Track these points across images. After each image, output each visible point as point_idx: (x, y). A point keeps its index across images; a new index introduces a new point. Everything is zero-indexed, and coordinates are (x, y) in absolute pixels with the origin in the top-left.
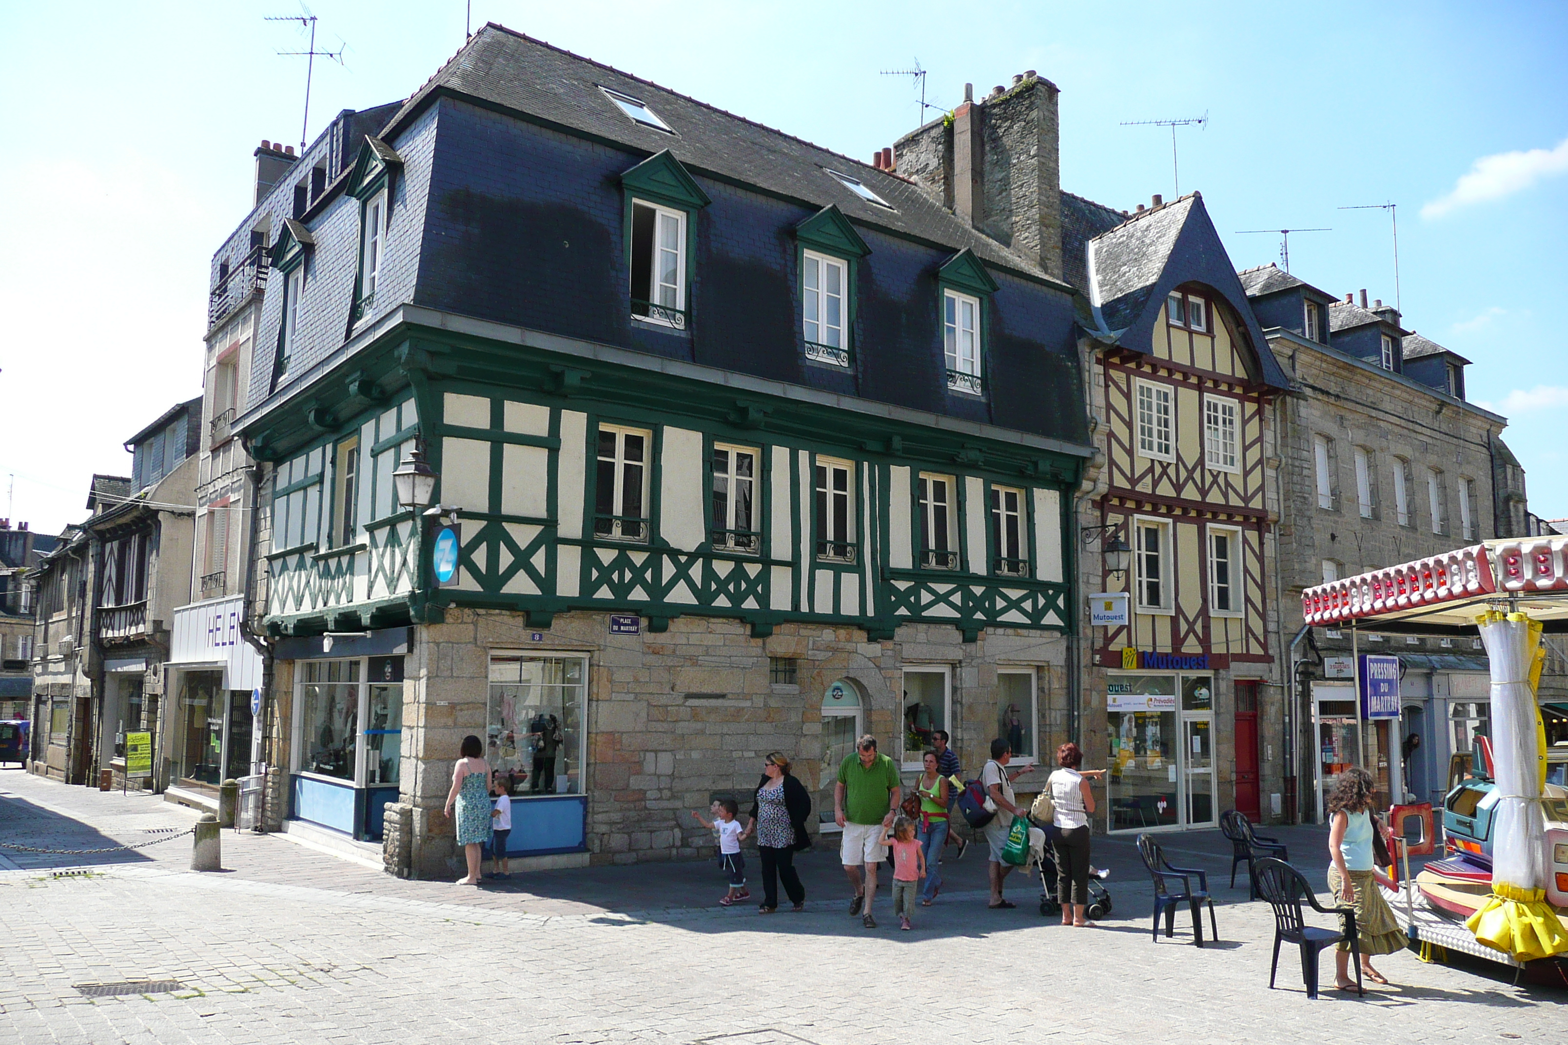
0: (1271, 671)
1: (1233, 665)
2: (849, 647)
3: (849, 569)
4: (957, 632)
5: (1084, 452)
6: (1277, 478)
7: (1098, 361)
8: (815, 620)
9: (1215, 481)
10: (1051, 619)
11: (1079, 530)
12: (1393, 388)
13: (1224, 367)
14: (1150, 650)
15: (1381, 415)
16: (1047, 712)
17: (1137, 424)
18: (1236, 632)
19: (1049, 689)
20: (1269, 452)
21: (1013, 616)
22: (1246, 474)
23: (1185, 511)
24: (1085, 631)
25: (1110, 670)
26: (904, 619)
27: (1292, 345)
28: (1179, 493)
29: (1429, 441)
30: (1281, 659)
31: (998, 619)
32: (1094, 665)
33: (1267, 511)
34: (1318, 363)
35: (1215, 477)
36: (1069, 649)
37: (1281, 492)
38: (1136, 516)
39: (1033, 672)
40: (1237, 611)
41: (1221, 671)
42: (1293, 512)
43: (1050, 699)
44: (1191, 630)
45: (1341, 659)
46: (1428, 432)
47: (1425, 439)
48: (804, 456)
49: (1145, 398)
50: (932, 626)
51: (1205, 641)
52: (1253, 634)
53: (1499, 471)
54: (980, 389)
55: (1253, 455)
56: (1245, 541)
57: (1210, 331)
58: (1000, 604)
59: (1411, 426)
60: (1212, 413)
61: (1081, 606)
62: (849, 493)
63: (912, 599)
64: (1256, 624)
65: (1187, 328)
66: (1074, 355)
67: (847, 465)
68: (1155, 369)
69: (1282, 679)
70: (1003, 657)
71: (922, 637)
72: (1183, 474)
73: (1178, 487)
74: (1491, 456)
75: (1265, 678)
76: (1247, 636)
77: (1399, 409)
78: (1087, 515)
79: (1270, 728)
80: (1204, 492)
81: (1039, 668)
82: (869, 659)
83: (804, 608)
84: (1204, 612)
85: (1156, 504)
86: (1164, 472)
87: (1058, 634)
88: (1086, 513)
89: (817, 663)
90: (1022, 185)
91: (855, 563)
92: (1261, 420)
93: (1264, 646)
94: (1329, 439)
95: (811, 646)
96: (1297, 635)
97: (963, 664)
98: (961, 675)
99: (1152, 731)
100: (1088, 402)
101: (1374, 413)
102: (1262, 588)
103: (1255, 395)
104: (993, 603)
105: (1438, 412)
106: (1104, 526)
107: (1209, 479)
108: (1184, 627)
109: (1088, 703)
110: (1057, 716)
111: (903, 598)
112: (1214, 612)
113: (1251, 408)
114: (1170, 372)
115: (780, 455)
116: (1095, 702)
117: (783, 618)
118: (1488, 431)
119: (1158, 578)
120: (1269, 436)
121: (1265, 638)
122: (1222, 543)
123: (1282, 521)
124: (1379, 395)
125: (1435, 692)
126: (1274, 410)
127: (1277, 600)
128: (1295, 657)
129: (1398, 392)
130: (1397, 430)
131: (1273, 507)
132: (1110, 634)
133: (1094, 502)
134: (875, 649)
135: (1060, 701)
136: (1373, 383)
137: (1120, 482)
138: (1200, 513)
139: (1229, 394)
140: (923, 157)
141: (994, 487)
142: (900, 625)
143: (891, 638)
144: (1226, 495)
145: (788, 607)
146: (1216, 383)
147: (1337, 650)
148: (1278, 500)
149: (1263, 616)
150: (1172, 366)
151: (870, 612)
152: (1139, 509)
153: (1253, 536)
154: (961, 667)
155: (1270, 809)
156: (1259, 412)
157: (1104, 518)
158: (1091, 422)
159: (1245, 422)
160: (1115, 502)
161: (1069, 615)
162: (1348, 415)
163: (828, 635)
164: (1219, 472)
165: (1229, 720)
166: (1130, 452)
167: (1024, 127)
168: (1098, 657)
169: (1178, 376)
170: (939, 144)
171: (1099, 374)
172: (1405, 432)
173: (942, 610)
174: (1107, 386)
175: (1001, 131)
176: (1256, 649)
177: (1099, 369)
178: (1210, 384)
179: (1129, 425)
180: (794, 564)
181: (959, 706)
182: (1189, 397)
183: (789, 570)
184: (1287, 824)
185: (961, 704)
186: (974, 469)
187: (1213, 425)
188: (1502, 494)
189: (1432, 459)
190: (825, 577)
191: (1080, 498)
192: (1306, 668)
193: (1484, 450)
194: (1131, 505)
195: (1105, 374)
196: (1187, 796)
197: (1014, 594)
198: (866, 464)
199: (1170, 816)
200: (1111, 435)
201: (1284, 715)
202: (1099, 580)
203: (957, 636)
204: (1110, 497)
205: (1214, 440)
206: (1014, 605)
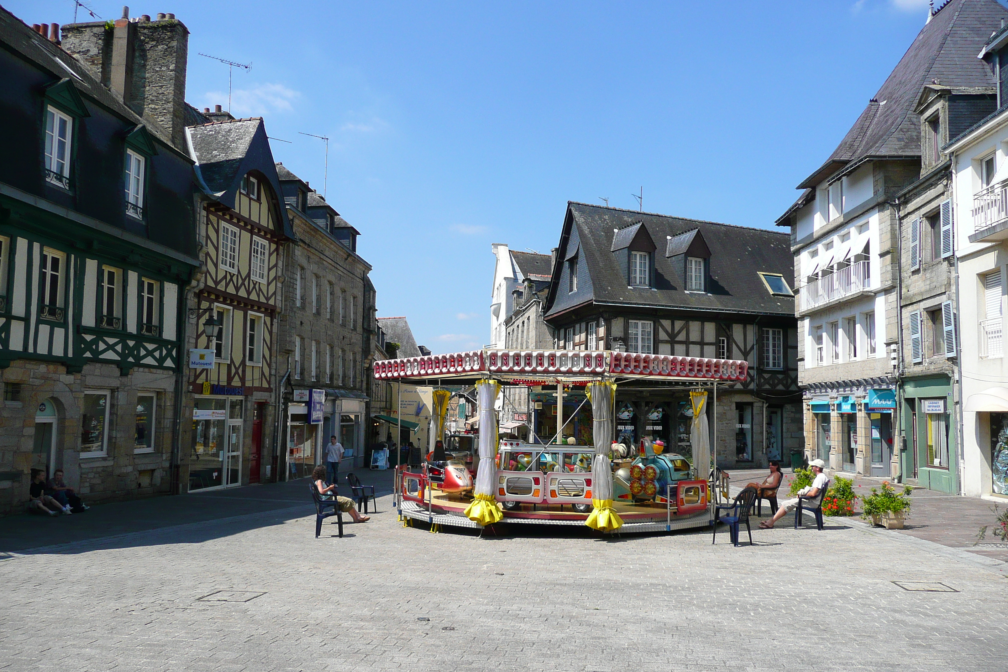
0: (271, 396)
1: (255, 393)
2: (55, 376)
3: (60, 325)
4: (118, 369)
5: (195, 263)
6: (282, 288)
7: (204, 209)
8: (37, 358)
9: (254, 287)
10: (169, 363)
11: (187, 310)
12: (331, 244)
13: (264, 223)
14: (216, 383)
15: (325, 258)
16: (162, 420)
17: (221, 249)
18: (257, 375)
19: (165, 406)
20: (280, 274)
21: (149, 361)
22: (269, 284)
23: (239, 303)
24: (186, 371)
25: (196, 395)
26: (88, 360)
27: (293, 213)
28: (237, 292)
29: (342, 274)
30: (276, 390)
31: (141, 362)
32: (189, 392)
33: (276, 307)
34: (302, 225)
35: (255, 285)
36: (177, 382)
37: (284, 296)
38: (216, 304)
39: (154, 395)
40: (259, 363)
41: (249, 397)
42: (288, 308)
43: (164, 412)
44: (237, 372)
45: (303, 391)
46: (342, 269)
47: (340, 273)
48: (36, 246)
49: (225, 234)
50: (104, 365)
51: (243, 379)
52: (265, 376)
53: (367, 293)
54: (141, 216)
55: (273, 274)
56: (265, 323)
57: (259, 200)
58: (143, 352)
59: (336, 265)
60: (256, 247)
61: (185, 356)
62: (61, 274)
63: (94, 347)
64: (266, 371)
65: (247, 195)
66: (192, 203)
67: (60, 255)
68: (232, 217)
69: (275, 402)
70: (142, 386)
71: (97, 372)
72: (240, 281)
73: (237, 289)
74: (364, 285)
75: (268, 401)
76: (262, 377)
77: (332, 256)
78: (191, 301)
79: (268, 430)
80: (249, 293)
81: (158, 393)
82: (66, 385)
83: (31, 350)
84: (243, 362)
85: (226, 298)
86: (231, 279)
87: (171, 373)
88: (191, 300)
89: (35, 387)
90: (162, 87)
91: (62, 321)
92: (277, 254)
93: (269, 383)
94: (303, 268)
95: (32, 376)
96: (284, 377)
97: (120, 390)
98: (118, 397)
99: (213, 431)
100: (198, 232)
101: (322, 256)
102: (270, 349)
103: (276, 240)
104: (139, 352)
105: (346, 259)
106: (199, 308)
107: (252, 285)
108: (233, 370)
109: (184, 414)
110: (167, 423)
111: (89, 346)
112: (248, 363)
113: (274, 246)
114: (239, 221)
115: (22, 244)
116: (187, 414)
117: (17, 356)
118: (364, 272)
119: (221, 341)
120: (280, 264)
121: (270, 378)
122: (253, 321)
123: (283, 313)
124: (325, 247)
125: (336, 409)
126: (284, 249)
127: (276, 357)
128: (282, 390)
129: (332, 246)
130: (330, 266)
131: (279, 304)
132: (198, 373)
133: (195, 293)
134: (70, 379)
135: (169, 414)
136: (323, 240)
137: (211, 283)
138: (246, 305)
139: (264, 237)
140: (85, 44)
141: (143, 279)
142: (86, 364)
143: (80, 372)
144: (259, 296)
145: (21, 349)
146: (259, 230)
147: (299, 386)
148: (282, 301)
149: (269, 366)
150: (240, 217)
151: (70, 355)
152: (217, 300)
153: (268, 319)
154: (118, 391)
155: (265, 474)
156: (277, 250)
157: (199, 304)
158: (199, 245)
159: (270, 255)
160: (206, 295)
161: (178, 361)
162: (312, 256)
163: (43, 368)
164: (257, 282)
165: (250, 424)
166: (216, 265)
167: (166, 49)
168: (191, 387)
169: (242, 224)
170: (100, 39)
171: (204, 216)
172: (333, 268)
173: (110, 355)
174: (207, 224)
175: (148, 46)
176: (265, 385)
177: (204, 213)
178: (256, 231)
179: (217, 249)
180: (26, 320)
181: (115, 416)
182: (246, 235)
183: (23, 323)
184: (273, 482)
185: (117, 414)
186: (135, 267)
187: (255, 255)
188: (367, 306)
189: (342, 284)
190: (44, 329)
191: (189, 290)
192: (286, 396)
193: (362, 282)
194: (213, 297)
195: (207, 217)
196: (228, 469)
197: (150, 347)
198: (73, 256)
199: (218, 481)
200: (207, 254)
201: (275, 422)
202: (194, 341)
203: (117, 372)
204: (204, 291)
205: (256, 263)
206: (150, 353)
